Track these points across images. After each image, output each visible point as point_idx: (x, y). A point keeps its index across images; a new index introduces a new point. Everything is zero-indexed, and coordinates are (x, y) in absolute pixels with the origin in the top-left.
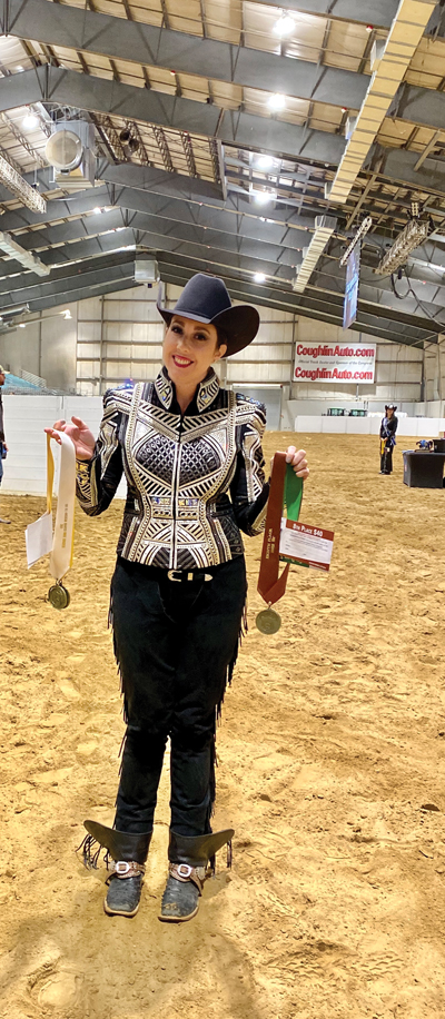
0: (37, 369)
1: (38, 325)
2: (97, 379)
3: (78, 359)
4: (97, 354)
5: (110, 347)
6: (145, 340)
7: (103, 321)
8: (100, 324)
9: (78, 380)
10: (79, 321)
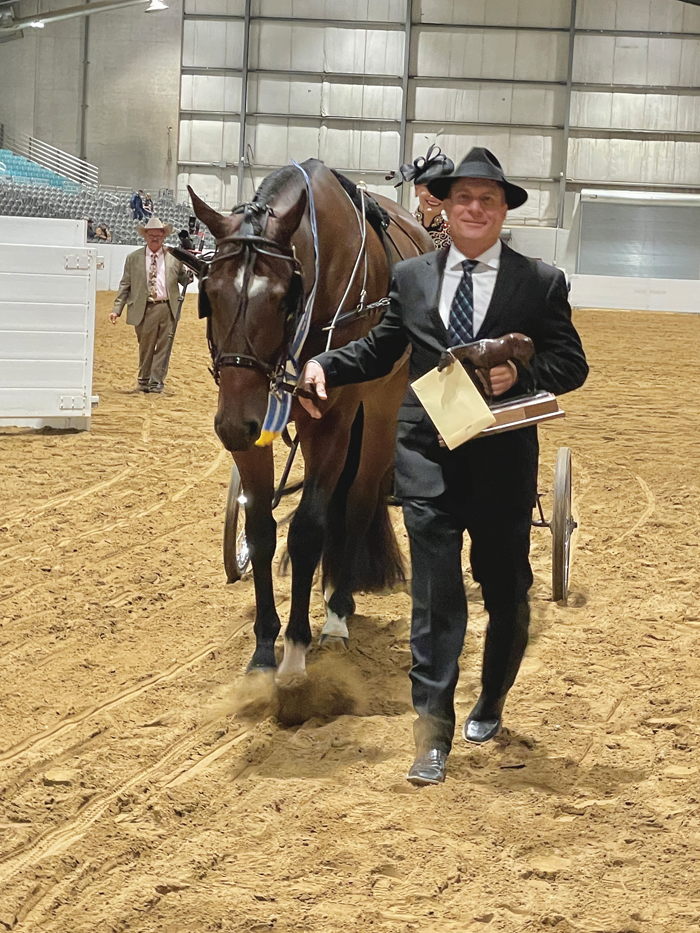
0: (75, 136)
1: (79, 25)
2: (230, 167)
3: (184, 115)
4: (235, 104)
5: (266, 85)
6: (359, 71)
7: (251, 18)
8: (241, 25)
9: (182, 168)
10: (186, 16)
